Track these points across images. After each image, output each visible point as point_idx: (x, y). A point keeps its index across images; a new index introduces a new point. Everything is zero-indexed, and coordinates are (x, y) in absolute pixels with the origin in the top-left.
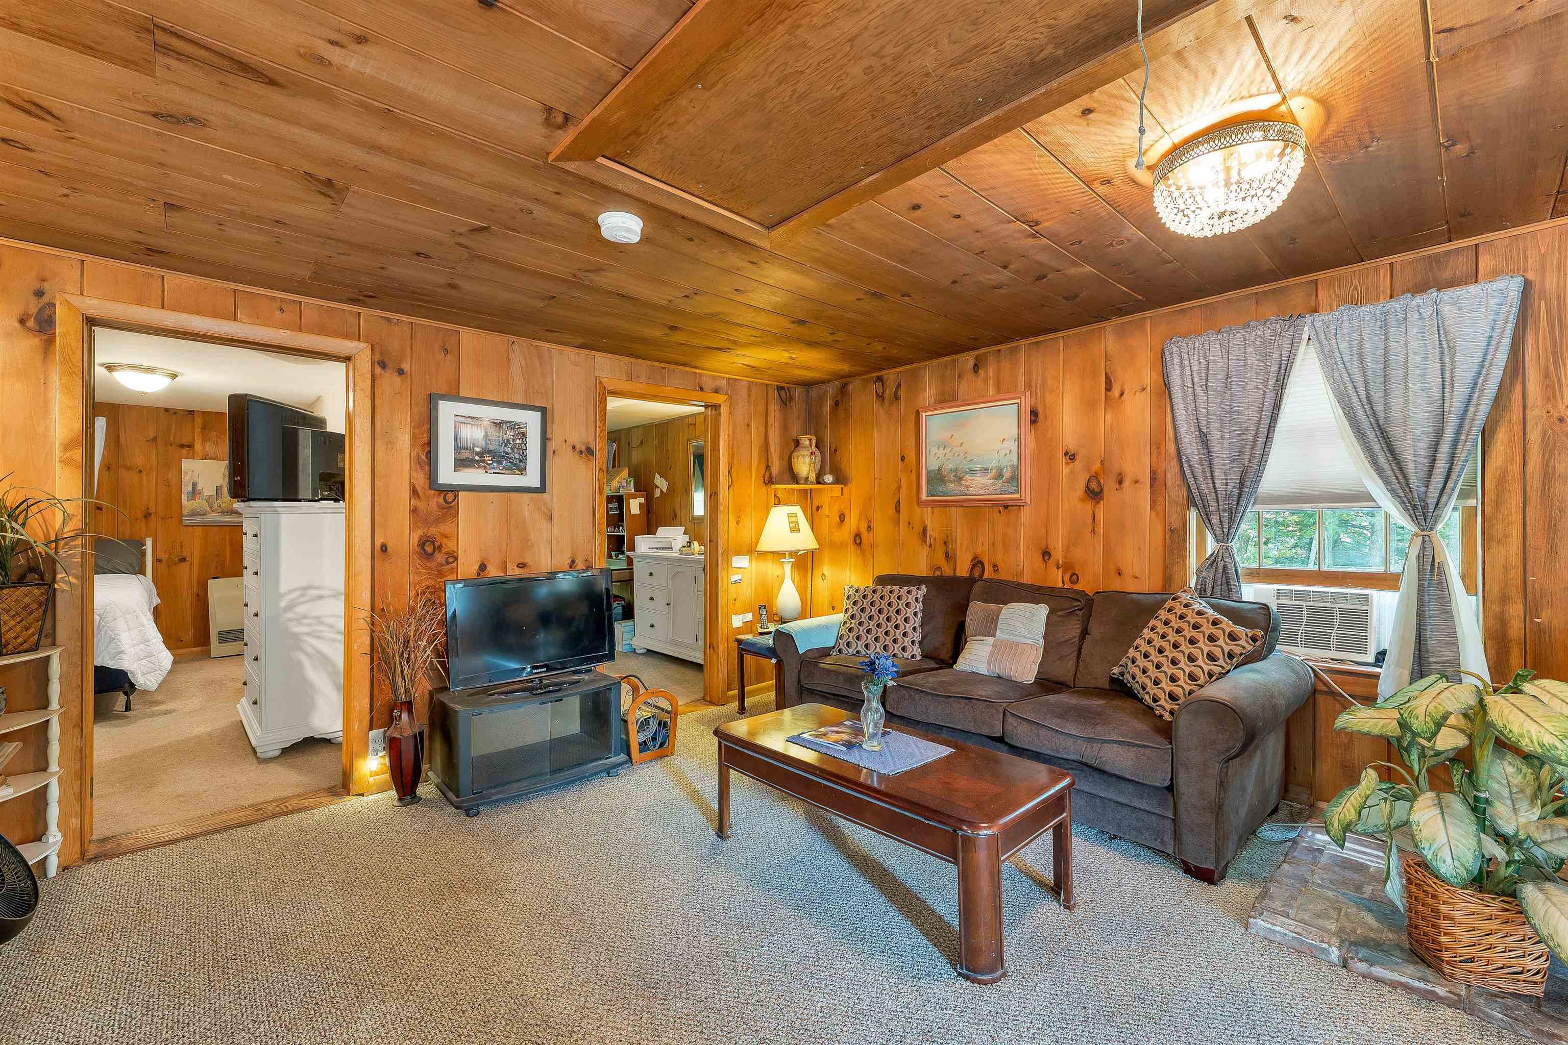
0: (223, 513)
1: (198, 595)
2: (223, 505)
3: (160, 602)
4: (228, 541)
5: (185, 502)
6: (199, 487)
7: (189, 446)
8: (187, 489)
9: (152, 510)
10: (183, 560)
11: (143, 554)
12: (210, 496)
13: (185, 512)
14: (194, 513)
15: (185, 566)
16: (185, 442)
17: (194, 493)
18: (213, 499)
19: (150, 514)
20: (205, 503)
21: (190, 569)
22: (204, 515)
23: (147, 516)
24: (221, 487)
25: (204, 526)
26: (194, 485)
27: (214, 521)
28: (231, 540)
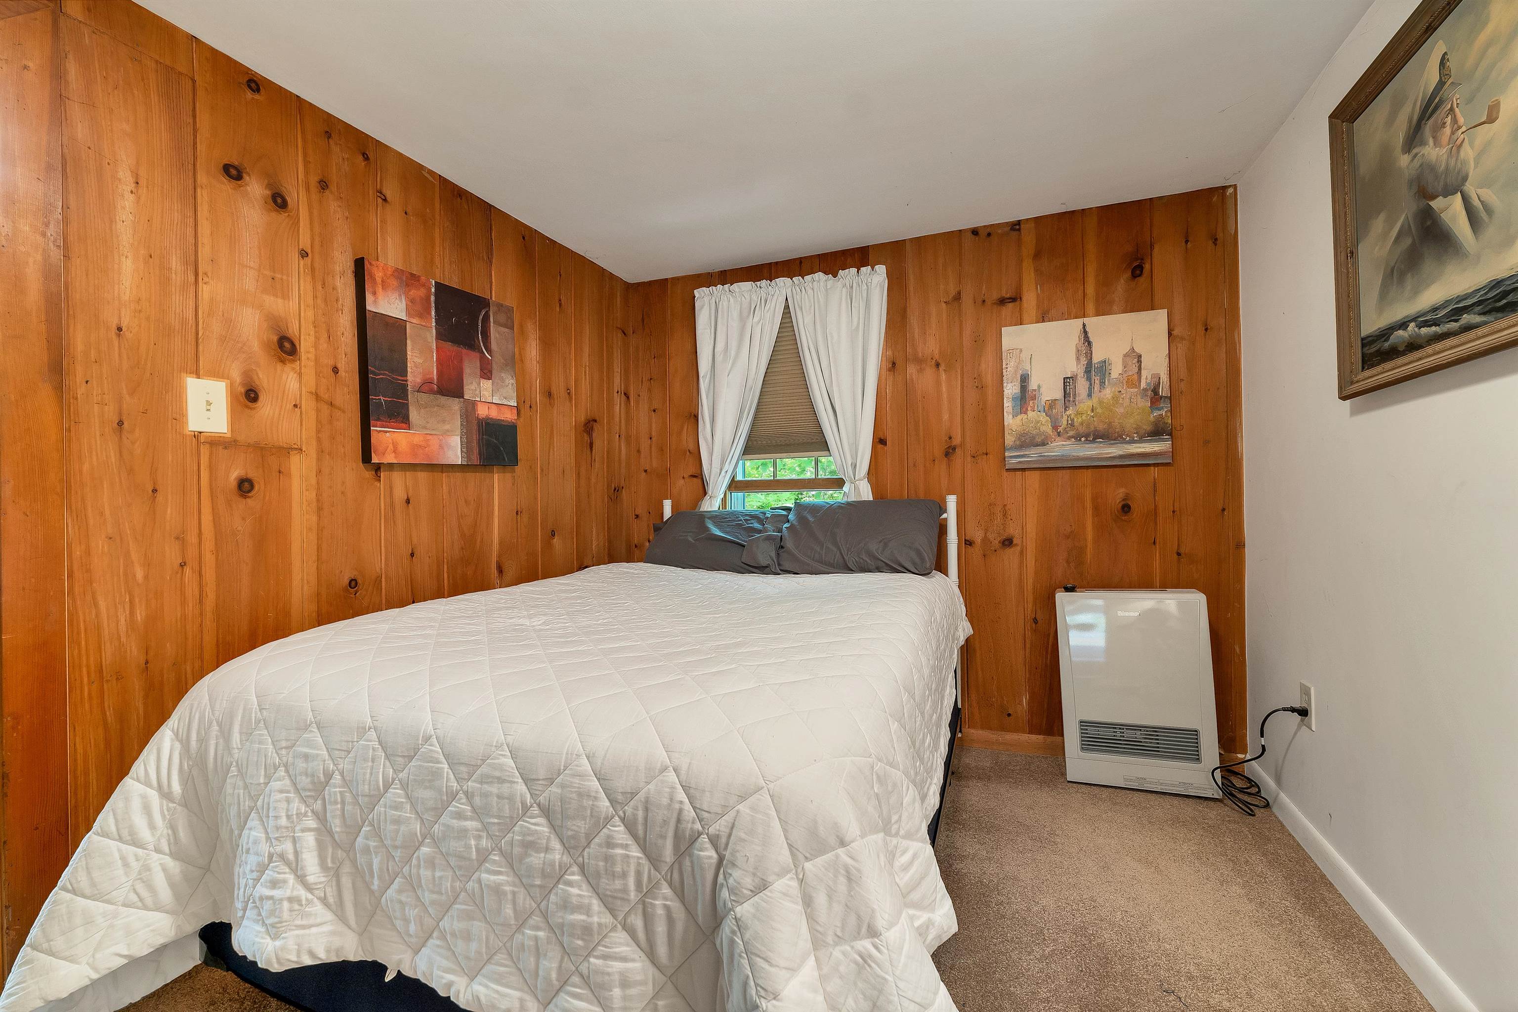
0: (1077, 437)
1: (1035, 621)
2: (1077, 421)
3: (972, 632)
4: (1089, 504)
5: (1008, 419)
6: (1033, 385)
7: (1013, 300)
8: (1011, 389)
9: (957, 441)
10: (1008, 542)
11: (943, 529)
12: (1052, 404)
13: (1009, 440)
14: (1027, 441)
15: (1010, 556)
16: (1006, 293)
17: (1025, 397)
18: (1060, 407)
19: (954, 449)
20: (1043, 418)
21: (1021, 563)
22: (1043, 444)
23: (950, 452)
24: (1073, 378)
25: (1047, 469)
26: (1024, 380)
27: (1062, 458)
28: (1094, 499)
